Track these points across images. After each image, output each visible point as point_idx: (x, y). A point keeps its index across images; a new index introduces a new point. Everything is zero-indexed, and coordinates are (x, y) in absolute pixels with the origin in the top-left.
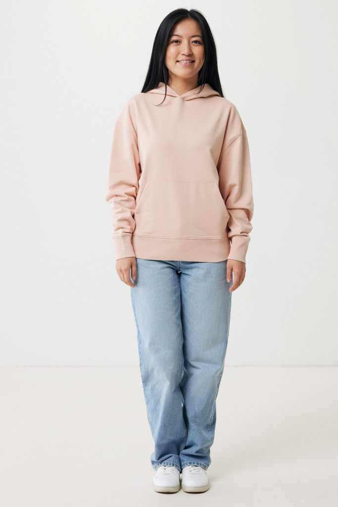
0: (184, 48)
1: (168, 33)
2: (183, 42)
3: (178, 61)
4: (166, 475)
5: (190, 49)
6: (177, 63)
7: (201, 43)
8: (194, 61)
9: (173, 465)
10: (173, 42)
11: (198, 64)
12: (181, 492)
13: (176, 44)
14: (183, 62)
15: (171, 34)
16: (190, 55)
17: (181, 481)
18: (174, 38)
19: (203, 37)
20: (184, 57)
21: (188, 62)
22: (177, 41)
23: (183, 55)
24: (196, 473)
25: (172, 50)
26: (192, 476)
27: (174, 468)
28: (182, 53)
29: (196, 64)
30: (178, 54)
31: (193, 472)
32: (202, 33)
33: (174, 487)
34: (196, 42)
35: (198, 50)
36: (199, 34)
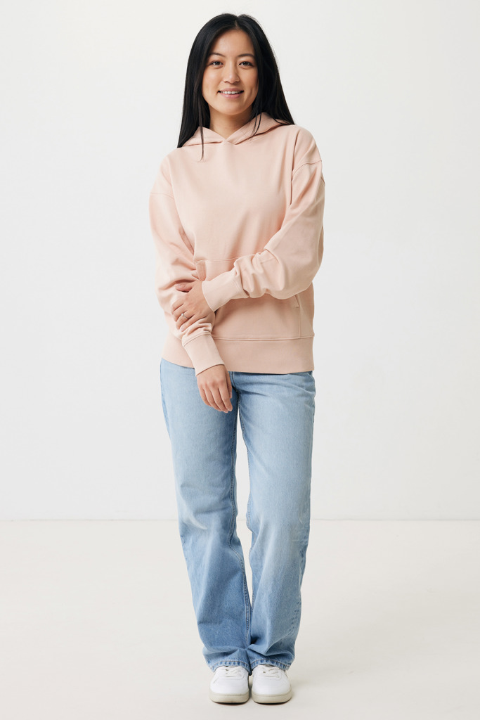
0: (228, 72)
1: (206, 49)
2: (226, 64)
3: (219, 92)
4: (228, 679)
5: (237, 74)
6: (219, 93)
7: (253, 64)
8: (242, 92)
9: (239, 663)
10: (212, 64)
11: (249, 95)
12: (251, 703)
13: (217, 66)
14: (226, 92)
15: (210, 52)
16: (237, 83)
17: (250, 687)
18: (214, 58)
19: (256, 57)
20: (228, 86)
21: (233, 93)
22: (218, 63)
23: (226, 82)
24: (272, 675)
25: (211, 75)
26: (266, 679)
27: (240, 667)
28: (225, 80)
29: (246, 95)
30: (219, 81)
31: (268, 673)
32: (255, 50)
33: (241, 695)
34: (245, 63)
35: (248, 76)
36: (251, 52)
